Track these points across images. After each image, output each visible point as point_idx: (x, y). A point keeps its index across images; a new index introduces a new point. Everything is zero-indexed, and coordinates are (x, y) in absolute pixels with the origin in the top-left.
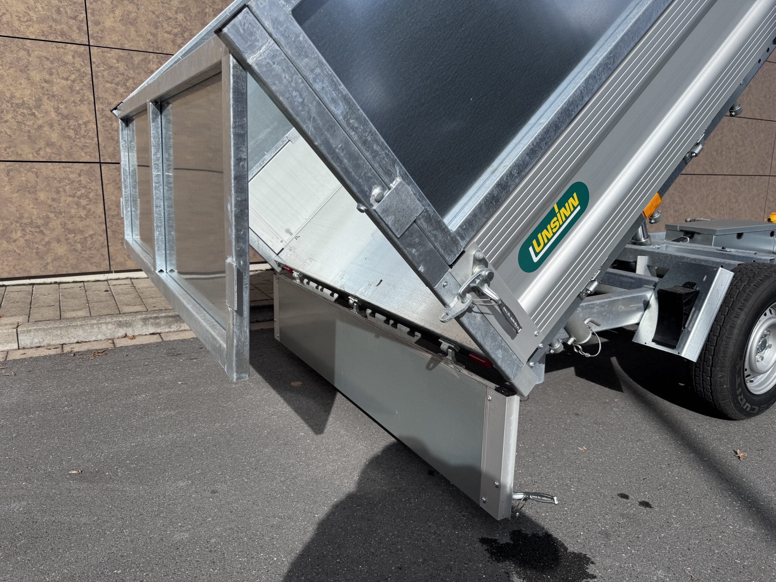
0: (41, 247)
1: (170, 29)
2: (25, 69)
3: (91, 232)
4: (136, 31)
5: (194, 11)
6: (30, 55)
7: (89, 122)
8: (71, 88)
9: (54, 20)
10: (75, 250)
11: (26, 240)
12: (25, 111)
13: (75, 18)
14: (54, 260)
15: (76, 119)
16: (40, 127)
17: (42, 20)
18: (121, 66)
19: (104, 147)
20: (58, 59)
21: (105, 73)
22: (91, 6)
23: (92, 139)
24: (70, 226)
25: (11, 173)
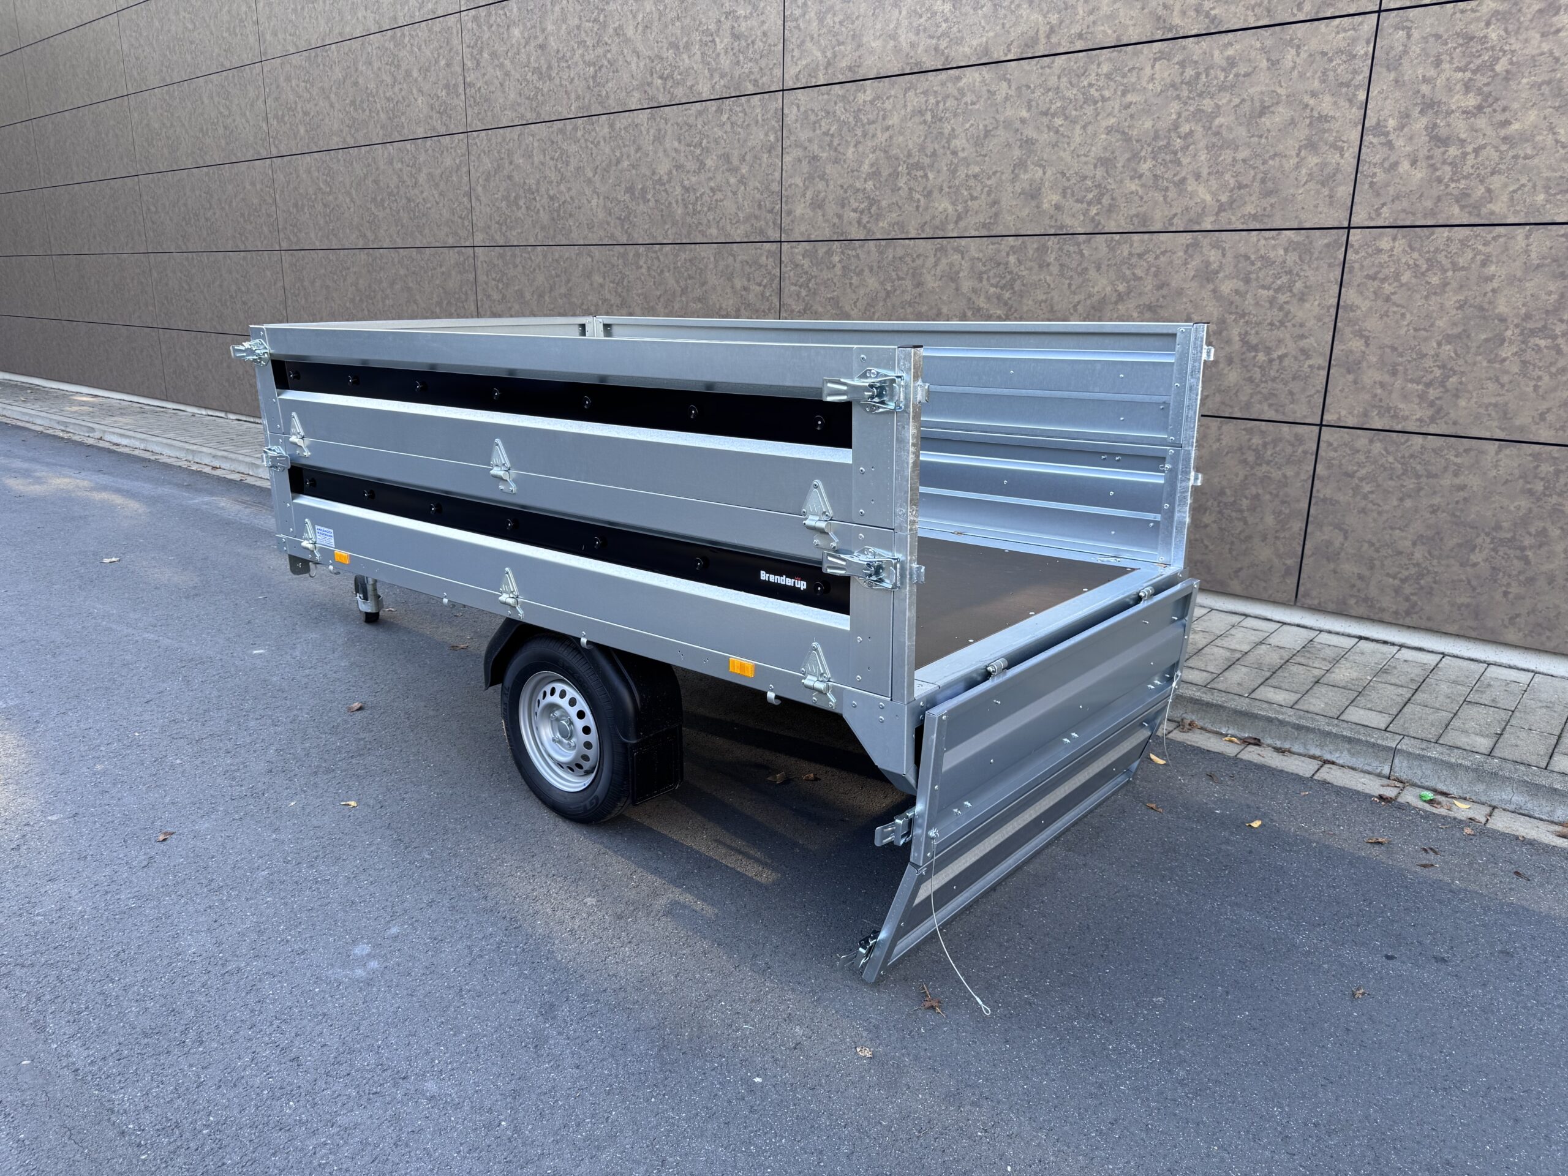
1: (857, 204)
4: (823, 216)
5: (885, 173)
6: (735, 261)
8: (762, 295)
9: (756, 217)
13: (771, 211)
17: (747, 219)
18: (806, 263)
20: (755, 262)
21: (792, 274)
22: (786, 193)
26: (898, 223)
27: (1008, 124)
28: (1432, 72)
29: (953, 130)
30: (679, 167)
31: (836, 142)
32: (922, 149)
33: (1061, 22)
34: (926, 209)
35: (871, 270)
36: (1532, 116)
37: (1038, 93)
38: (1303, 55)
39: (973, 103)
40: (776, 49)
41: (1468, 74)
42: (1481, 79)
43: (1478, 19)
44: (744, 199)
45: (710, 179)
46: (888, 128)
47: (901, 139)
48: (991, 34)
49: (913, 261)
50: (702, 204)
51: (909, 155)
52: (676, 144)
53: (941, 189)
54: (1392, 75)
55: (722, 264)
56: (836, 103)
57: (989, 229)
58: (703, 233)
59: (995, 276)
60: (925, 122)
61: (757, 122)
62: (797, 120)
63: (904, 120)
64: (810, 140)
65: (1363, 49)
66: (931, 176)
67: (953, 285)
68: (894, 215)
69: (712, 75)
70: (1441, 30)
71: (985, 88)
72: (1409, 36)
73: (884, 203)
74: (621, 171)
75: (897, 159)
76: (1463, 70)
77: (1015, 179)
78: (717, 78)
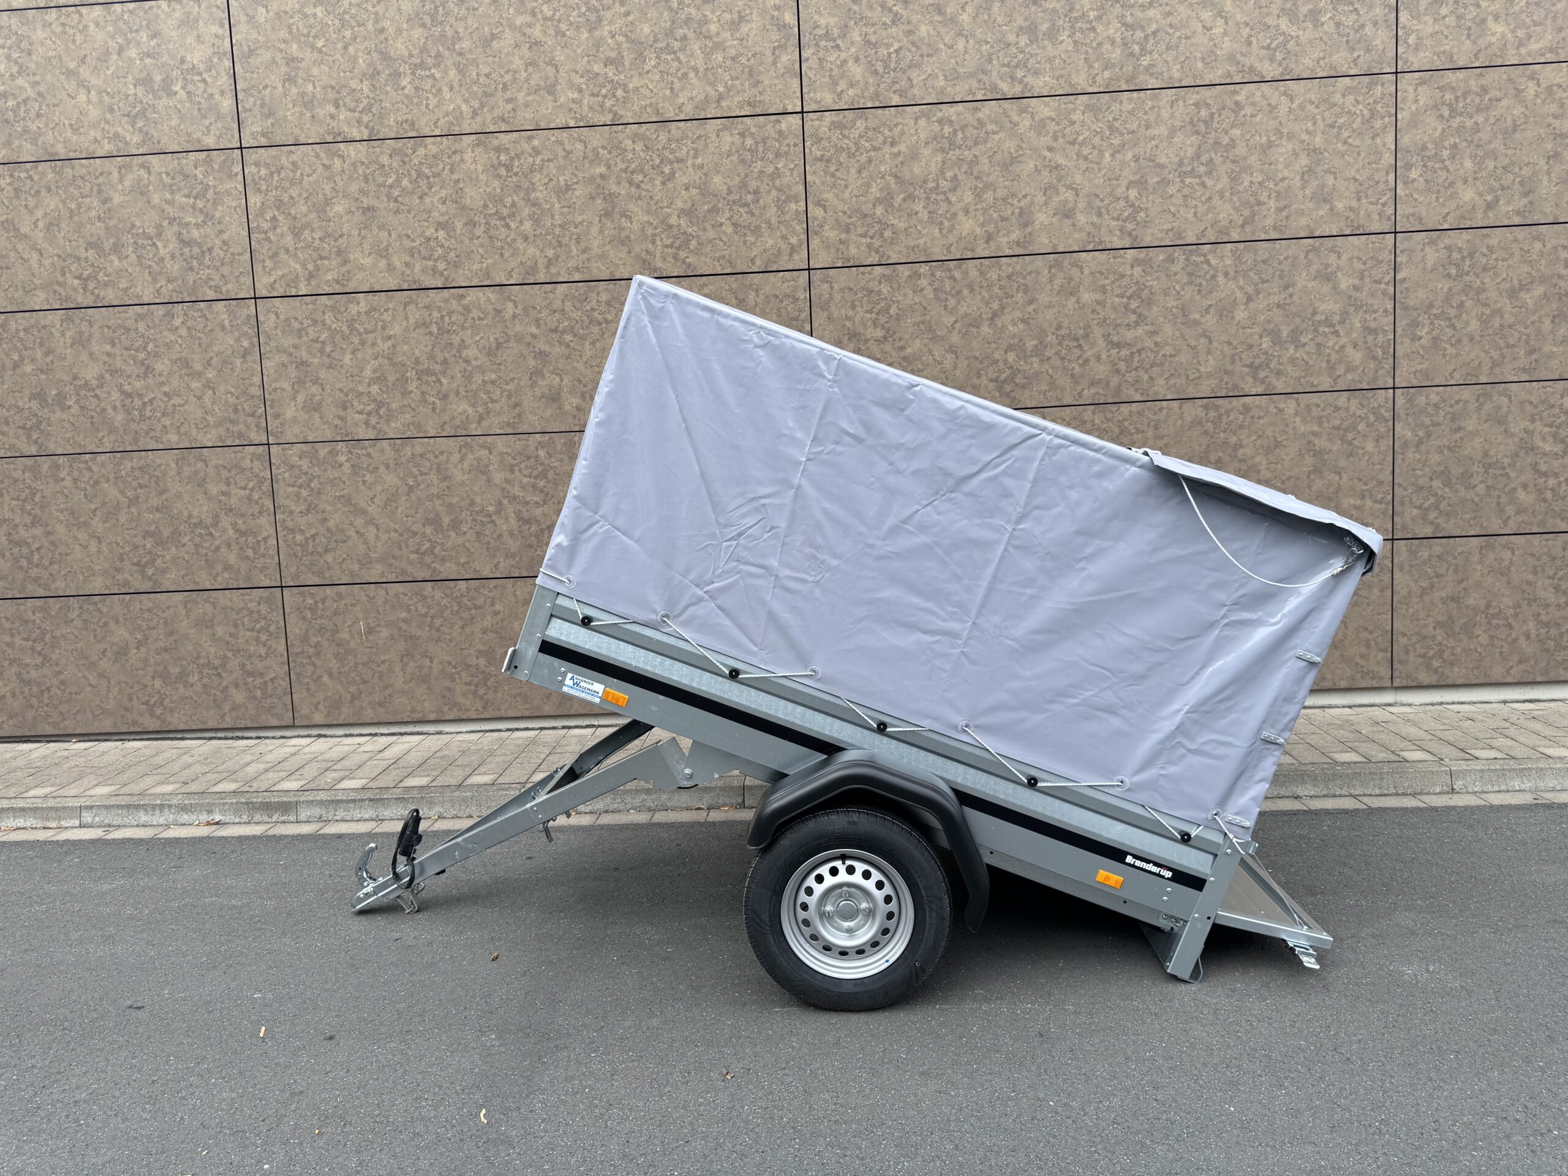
0: (218, 693)
1: (362, 407)
2: (201, 483)
3: (272, 675)
4: (321, 418)
5: (391, 378)
6: (207, 466)
7: (268, 537)
8: (249, 498)
9: (232, 421)
10: (255, 698)
11: (203, 685)
12: (202, 531)
13: (253, 415)
14: (232, 709)
15: (255, 534)
16: (218, 548)
17: (219, 424)
18: (305, 464)
19: (286, 566)
20: (236, 466)
21: (287, 475)
22: (270, 397)
23: (272, 558)
24: (249, 667)
25: (189, 605)
26: (413, 424)
27: (519, 338)
28: (851, 313)
29: (463, 341)
30: (114, 372)
31: (328, 349)
32: (431, 357)
33: (558, 257)
34: (444, 410)
35: (387, 467)
36: (917, 344)
37: (544, 314)
38: (762, 297)
39: (480, 319)
40: (241, 258)
41: (874, 316)
42: (883, 319)
43: (873, 279)
44: (213, 403)
45: (163, 384)
46: (389, 338)
47: (406, 347)
48: (490, 261)
49: (436, 457)
50: (153, 410)
51: (417, 362)
52: (108, 348)
53: (457, 393)
54: (826, 314)
55: (187, 471)
56: (324, 313)
57: (514, 428)
58: (157, 440)
59: (527, 467)
60: (431, 333)
61: (223, 328)
62: (276, 328)
63: (407, 330)
64: (296, 347)
65: (803, 295)
66: (444, 381)
67: (484, 478)
68: (407, 416)
69: (155, 280)
70: (852, 285)
71: (491, 307)
72: (832, 288)
73: (394, 406)
74: (24, 375)
75: (404, 365)
76: (871, 312)
77: (534, 384)
78: (162, 282)
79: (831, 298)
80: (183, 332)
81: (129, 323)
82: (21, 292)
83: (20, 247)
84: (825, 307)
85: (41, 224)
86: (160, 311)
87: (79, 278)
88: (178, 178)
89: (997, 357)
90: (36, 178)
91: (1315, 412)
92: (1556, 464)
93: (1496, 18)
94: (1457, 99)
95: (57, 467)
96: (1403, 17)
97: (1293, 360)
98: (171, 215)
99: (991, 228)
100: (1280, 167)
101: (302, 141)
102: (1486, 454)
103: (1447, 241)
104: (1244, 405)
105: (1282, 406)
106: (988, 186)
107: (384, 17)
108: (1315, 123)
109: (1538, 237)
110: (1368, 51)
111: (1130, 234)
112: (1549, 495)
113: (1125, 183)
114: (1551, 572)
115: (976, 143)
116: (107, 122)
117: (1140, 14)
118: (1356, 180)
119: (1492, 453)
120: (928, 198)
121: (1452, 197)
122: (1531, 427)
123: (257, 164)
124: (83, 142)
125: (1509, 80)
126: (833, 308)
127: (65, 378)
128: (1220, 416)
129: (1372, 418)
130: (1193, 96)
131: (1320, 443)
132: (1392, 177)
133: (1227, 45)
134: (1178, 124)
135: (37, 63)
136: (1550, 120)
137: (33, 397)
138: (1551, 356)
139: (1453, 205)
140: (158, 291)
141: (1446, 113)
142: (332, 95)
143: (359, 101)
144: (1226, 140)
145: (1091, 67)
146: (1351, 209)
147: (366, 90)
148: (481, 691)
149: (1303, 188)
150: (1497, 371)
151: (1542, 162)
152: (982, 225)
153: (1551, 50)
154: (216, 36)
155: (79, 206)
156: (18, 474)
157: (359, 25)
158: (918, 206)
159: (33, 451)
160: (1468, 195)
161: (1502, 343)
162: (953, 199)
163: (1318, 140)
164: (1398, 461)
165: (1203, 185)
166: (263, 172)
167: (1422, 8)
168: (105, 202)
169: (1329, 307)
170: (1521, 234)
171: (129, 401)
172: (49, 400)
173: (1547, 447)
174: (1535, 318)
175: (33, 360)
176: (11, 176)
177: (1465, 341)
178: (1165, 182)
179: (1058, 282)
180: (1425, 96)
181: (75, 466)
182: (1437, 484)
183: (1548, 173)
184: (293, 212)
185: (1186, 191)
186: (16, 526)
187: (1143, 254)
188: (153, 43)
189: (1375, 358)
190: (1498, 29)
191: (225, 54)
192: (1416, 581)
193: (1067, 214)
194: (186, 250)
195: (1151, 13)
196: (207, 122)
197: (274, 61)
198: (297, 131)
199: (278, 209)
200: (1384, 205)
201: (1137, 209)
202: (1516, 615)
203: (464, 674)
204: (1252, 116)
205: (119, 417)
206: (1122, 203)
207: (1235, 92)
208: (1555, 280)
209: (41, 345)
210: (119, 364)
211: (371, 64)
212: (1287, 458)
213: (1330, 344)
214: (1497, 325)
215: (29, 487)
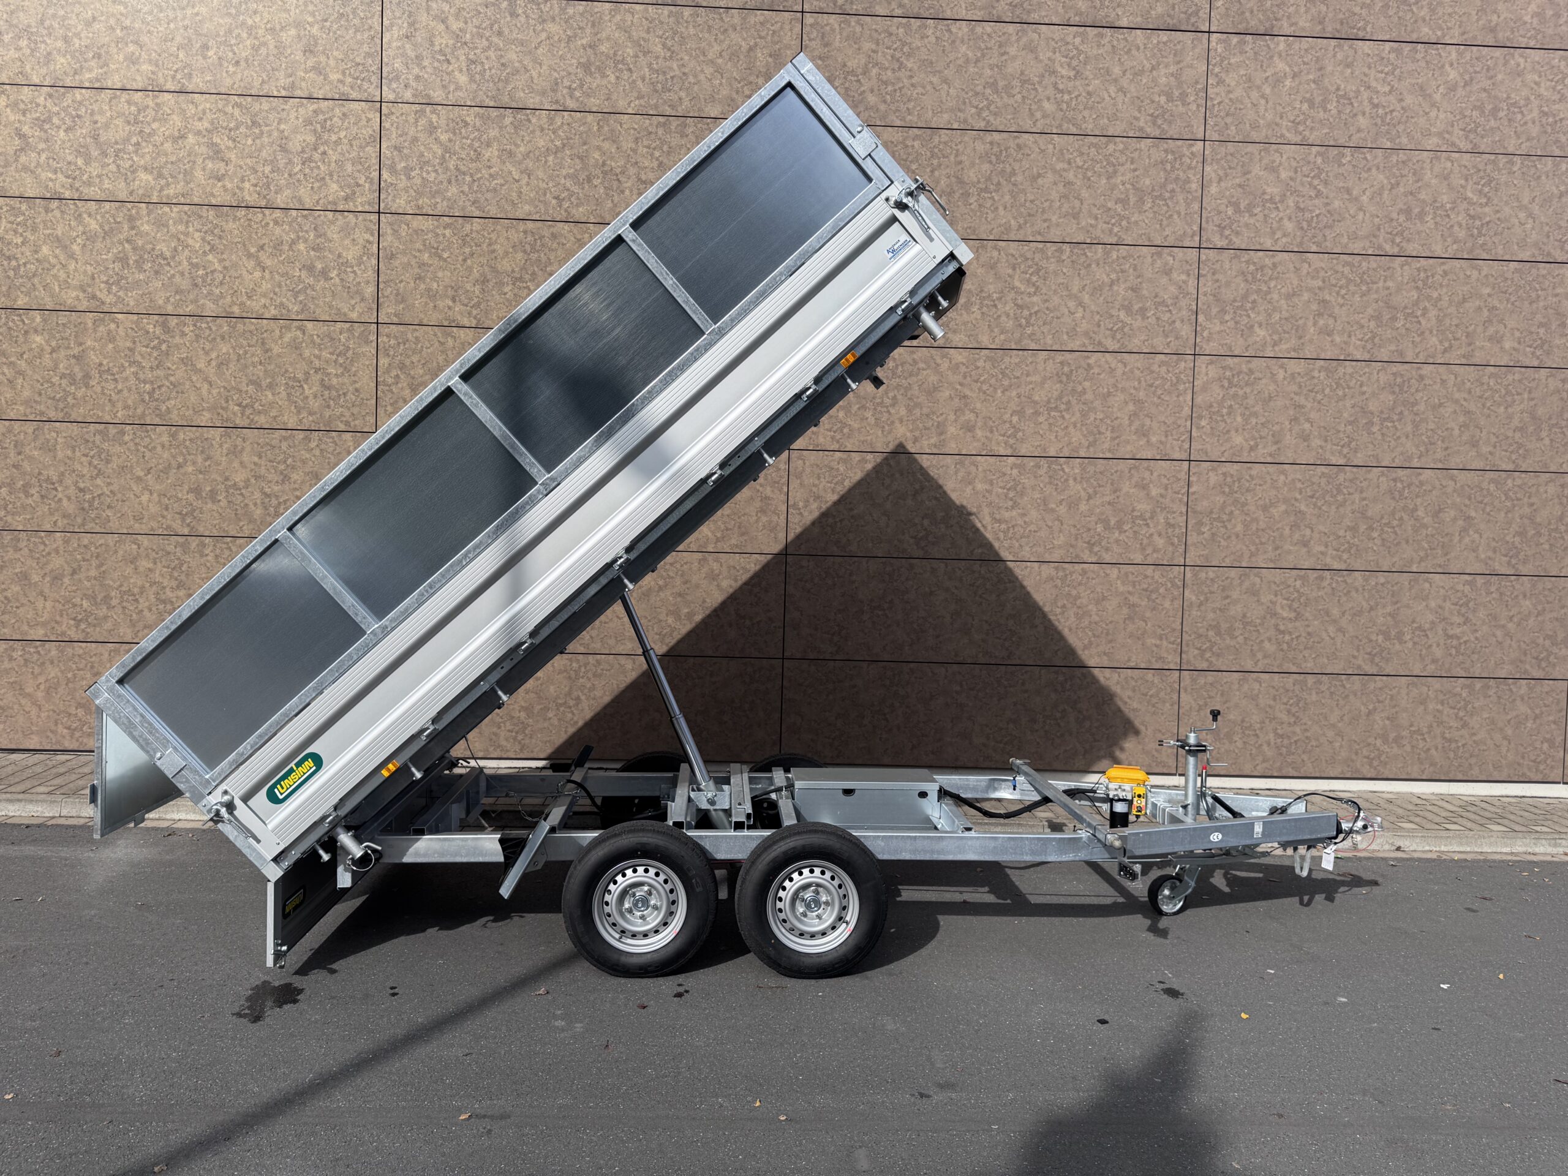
28: (817, 482)
30: (258, 477)
43: (834, 461)
45: (296, 489)
52: (256, 459)
54: (798, 482)
69: (299, 412)
70: (818, 463)
72: (805, 464)
74: (185, 473)
78: (304, 414)
79: (804, 470)
80: (317, 452)
81: (274, 442)
82: (191, 412)
83: (194, 378)
84: (799, 476)
85: (214, 363)
86: (301, 435)
87: (239, 405)
88: (326, 340)
89: (916, 521)
90: (214, 328)
91: (1131, 577)
92: (1290, 626)
93: (1260, 325)
94: (1233, 376)
95: (204, 545)
96: (1201, 318)
97: (1117, 541)
98: (317, 366)
99: (917, 434)
100: (1115, 410)
101: (425, 322)
102: (1244, 616)
103: (1224, 470)
104: (1083, 569)
105: (1108, 572)
106: (918, 405)
107: (496, 242)
108: (1140, 383)
109: (1283, 472)
110: (1177, 338)
111: (1011, 447)
112: (1285, 646)
113: (1010, 412)
114: (1285, 700)
115: (911, 375)
116: (275, 294)
117: (1026, 298)
118: (1165, 423)
119: (1248, 615)
120: (875, 409)
121: (1227, 440)
122: (1274, 599)
123: (388, 336)
124: (256, 305)
125: (1268, 367)
126: (804, 477)
127: (219, 479)
128: (1066, 575)
129: (1169, 585)
130: (1059, 357)
131: (1134, 599)
132: (1189, 423)
133: (1084, 326)
134: (1048, 374)
135: (224, 245)
136: (1292, 395)
137: (190, 491)
138: (1289, 552)
139: (1228, 445)
140: (300, 421)
141: (1226, 385)
142: (450, 292)
143: (471, 299)
144: (1079, 389)
145: (992, 331)
146: (1161, 442)
147: (477, 292)
148: (520, 737)
149: (1130, 425)
150: (1253, 559)
151: (1287, 423)
152: (911, 431)
153: (1294, 350)
154: (368, 241)
155: (246, 352)
156: (171, 548)
157: (476, 245)
158: (869, 414)
159: (186, 531)
160: (1238, 440)
161: (1257, 541)
162: (893, 411)
163: (1142, 395)
164: (1186, 616)
165: (1063, 417)
166: (393, 342)
167: (1213, 314)
168: (267, 351)
169: (1143, 507)
170: (1272, 468)
171: (267, 500)
172: (204, 495)
173: (1285, 614)
174: (1279, 525)
175: (194, 463)
176: (195, 325)
177: (1233, 538)
178: (1037, 413)
179: (960, 475)
180: (1213, 372)
181: (218, 545)
182: (1211, 633)
183: (1291, 430)
184: (412, 373)
185: (1051, 421)
186: (164, 588)
187: (1019, 461)
188: (318, 241)
189: (1172, 544)
190: (1261, 333)
191: (372, 255)
192: (1195, 700)
193: (969, 428)
194: (326, 393)
195: (1035, 299)
196: (353, 302)
197: (409, 264)
198: (422, 316)
199: (401, 369)
200: (1183, 441)
201: (1017, 430)
202: (1262, 728)
203: (508, 724)
204: (1099, 374)
205: (258, 512)
206: (1008, 425)
207: (1088, 357)
208: (1293, 502)
209: (202, 452)
210: (263, 471)
211: (483, 275)
212: (1110, 608)
213: (1143, 532)
214: (1254, 528)
215: (179, 559)
